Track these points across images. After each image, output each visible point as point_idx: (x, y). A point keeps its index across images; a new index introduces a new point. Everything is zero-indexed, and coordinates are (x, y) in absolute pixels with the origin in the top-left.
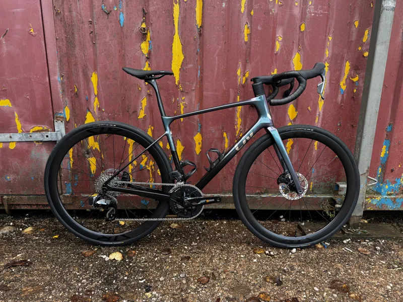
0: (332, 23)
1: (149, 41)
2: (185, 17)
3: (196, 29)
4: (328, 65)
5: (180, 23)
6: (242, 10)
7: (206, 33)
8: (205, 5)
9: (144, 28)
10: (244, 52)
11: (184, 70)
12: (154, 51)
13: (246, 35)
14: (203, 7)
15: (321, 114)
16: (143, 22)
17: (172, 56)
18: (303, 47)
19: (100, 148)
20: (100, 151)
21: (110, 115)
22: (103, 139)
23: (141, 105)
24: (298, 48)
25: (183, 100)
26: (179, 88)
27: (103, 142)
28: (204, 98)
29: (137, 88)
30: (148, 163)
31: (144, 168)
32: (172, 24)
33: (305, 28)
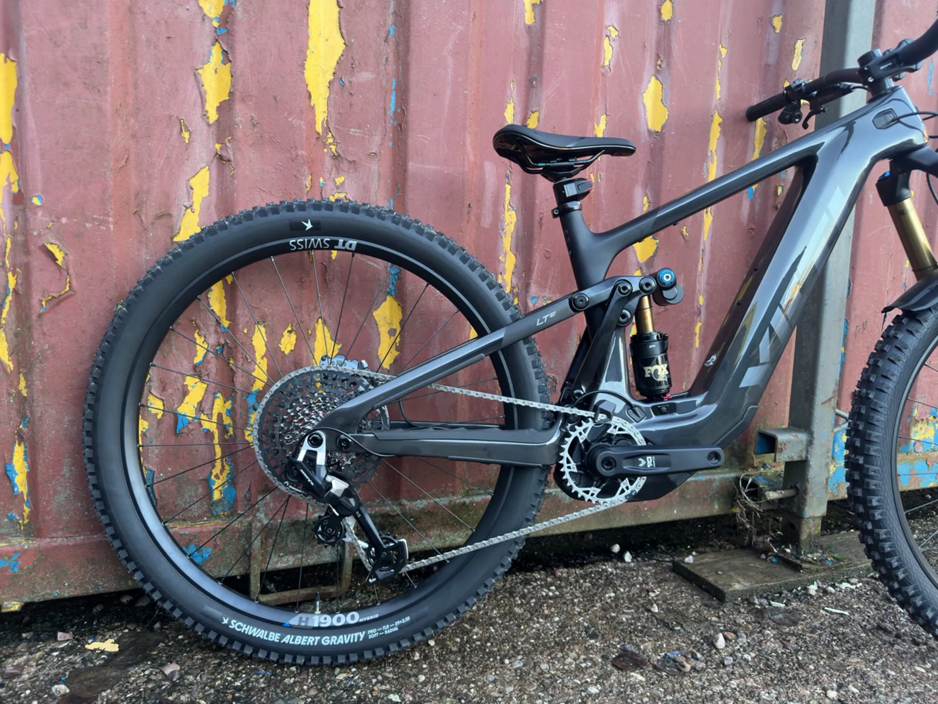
0: (727, 13)
4: (721, 120)
10: (525, 55)
11: (343, 86)
12: (246, 11)
13: (528, 6)
15: (708, 248)
17: (308, 37)
18: (668, 64)
19: (10, 355)
20: (10, 365)
21: (64, 220)
22: (28, 317)
23: (189, 193)
24: (656, 65)
25: (337, 188)
26: (325, 145)
27: (29, 328)
28: (410, 183)
29: (176, 130)
30: (206, 406)
31: (191, 427)
33: (673, 13)
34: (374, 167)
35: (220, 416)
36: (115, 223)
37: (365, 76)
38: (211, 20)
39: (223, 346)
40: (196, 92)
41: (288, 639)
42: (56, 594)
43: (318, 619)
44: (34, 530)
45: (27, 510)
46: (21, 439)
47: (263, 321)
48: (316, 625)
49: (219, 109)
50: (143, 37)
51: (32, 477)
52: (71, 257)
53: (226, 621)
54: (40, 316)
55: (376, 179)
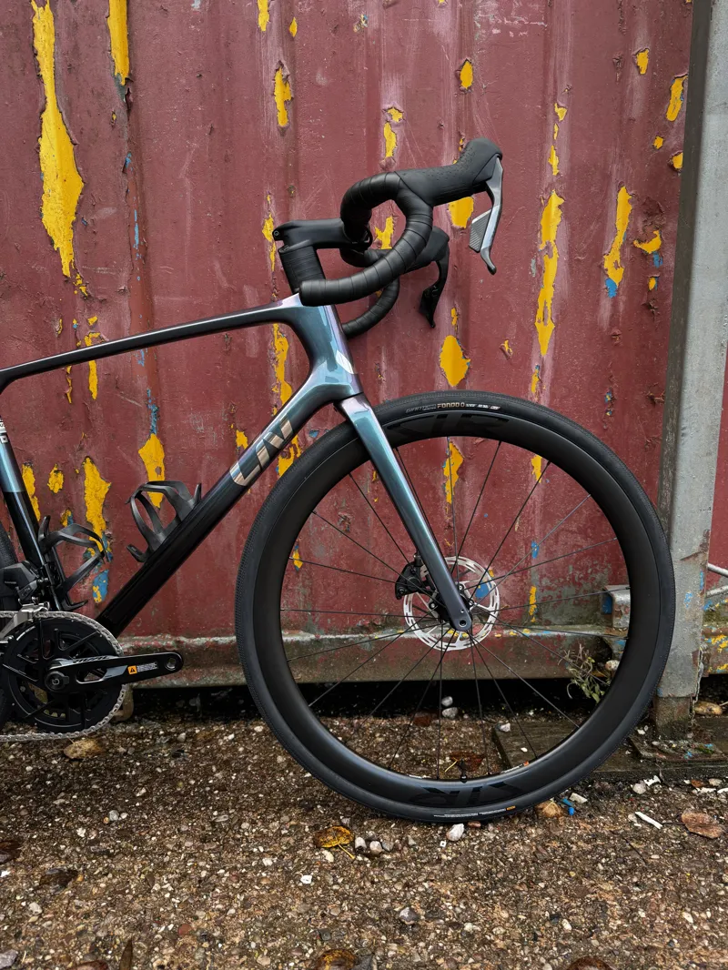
0: (564, 59)
2: (76, 48)
3: (115, 89)
4: (562, 201)
6: (263, 21)
7: (147, 99)
10: (281, 163)
11: (86, 226)
13: (280, 106)
14: (129, 13)
15: (549, 364)
17: (42, 182)
24: (459, 146)
25: (91, 328)
26: (74, 287)
32: (33, 76)
33: (474, 79)
34: (124, 303)
37: (108, 212)
47: (30, 462)
55: (128, 315)
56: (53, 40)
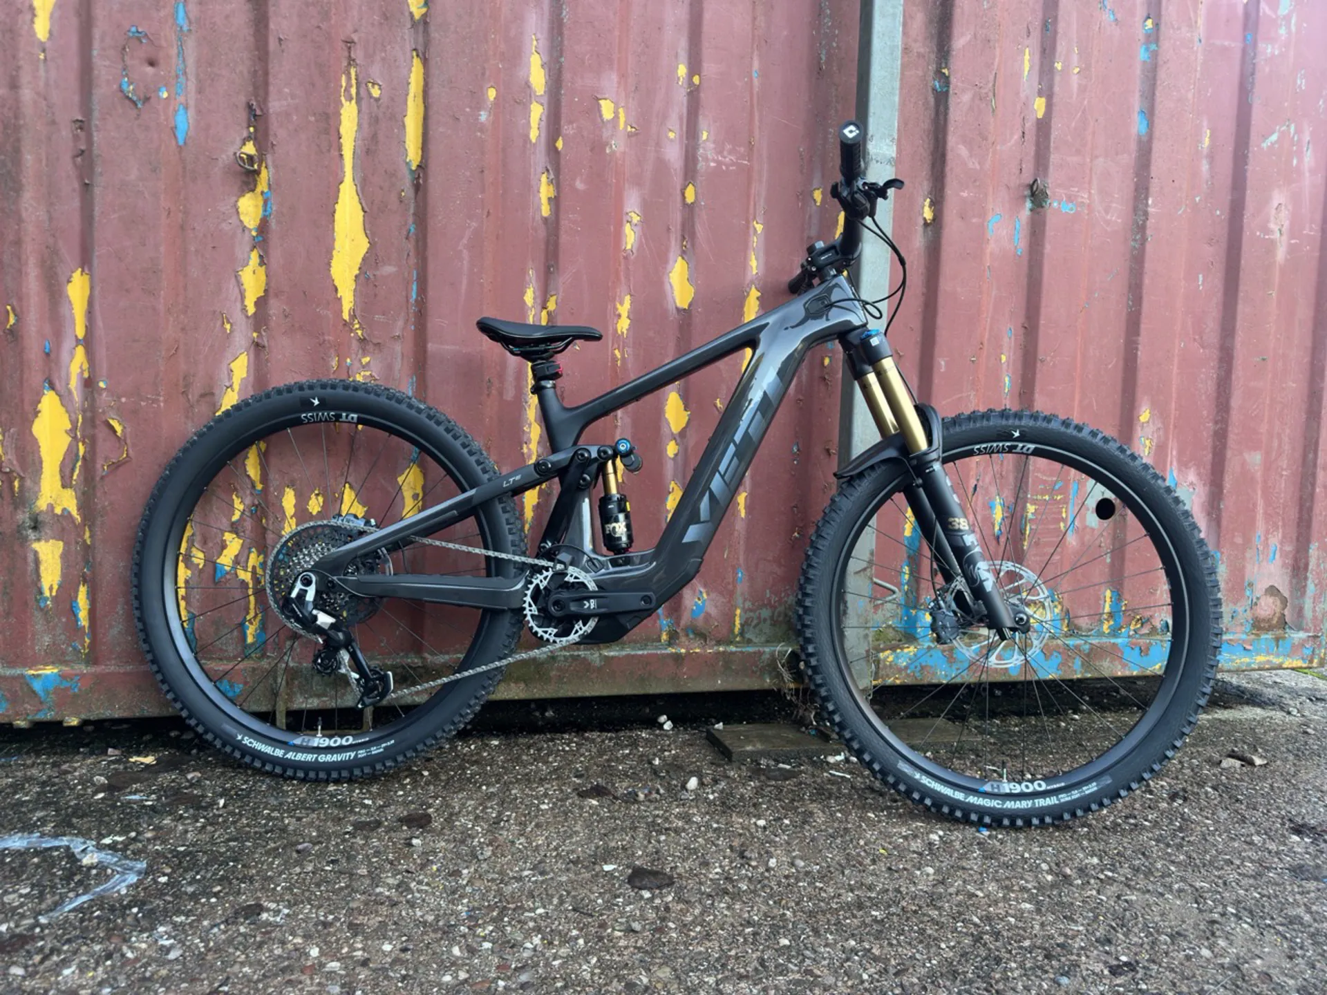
0: (760, 189)
1: (262, 193)
2: (374, 137)
3: (407, 172)
4: (759, 294)
5: (359, 151)
6: (534, 135)
7: (435, 184)
8: (431, 113)
9: (250, 158)
10: (542, 244)
11: (368, 279)
12: (279, 222)
13: (544, 201)
14: (426, 118)
16: (248, 138)
17: (334, 240)
18: (693, 245)
19: (79, 510)
20: (78, 519)
21: (123, 400)
22: (93, 479)
23: (229, 375)
24: (682, 246)
25: (364, 367)
26: (351, 331)
27: (94, 488)
28: (429, 362)
29: (219, 323)
30: (243, 560)
31: (228, 577)
32: (337, 153)
33: (696, 196)
34: (398, 348)
35: (254, 567)
36: (165, 401)
37: (389, 270)
38: (250, 230)
39: (257, 506)
40: (237, 290)
41: (290, 755)
42: (107, 713)
43: (319, 740)
44: (93, 658)
45: (87, 640)
46: (85, 582)
47: (292, 485)
48: (315, 745)
49: (256, 304)
50: (193, 249)
51: (92, 613)
52: (128, 430)
53: (239, 738)
54: (102, 478)
55: (399, 359)
56: (355, 128)
